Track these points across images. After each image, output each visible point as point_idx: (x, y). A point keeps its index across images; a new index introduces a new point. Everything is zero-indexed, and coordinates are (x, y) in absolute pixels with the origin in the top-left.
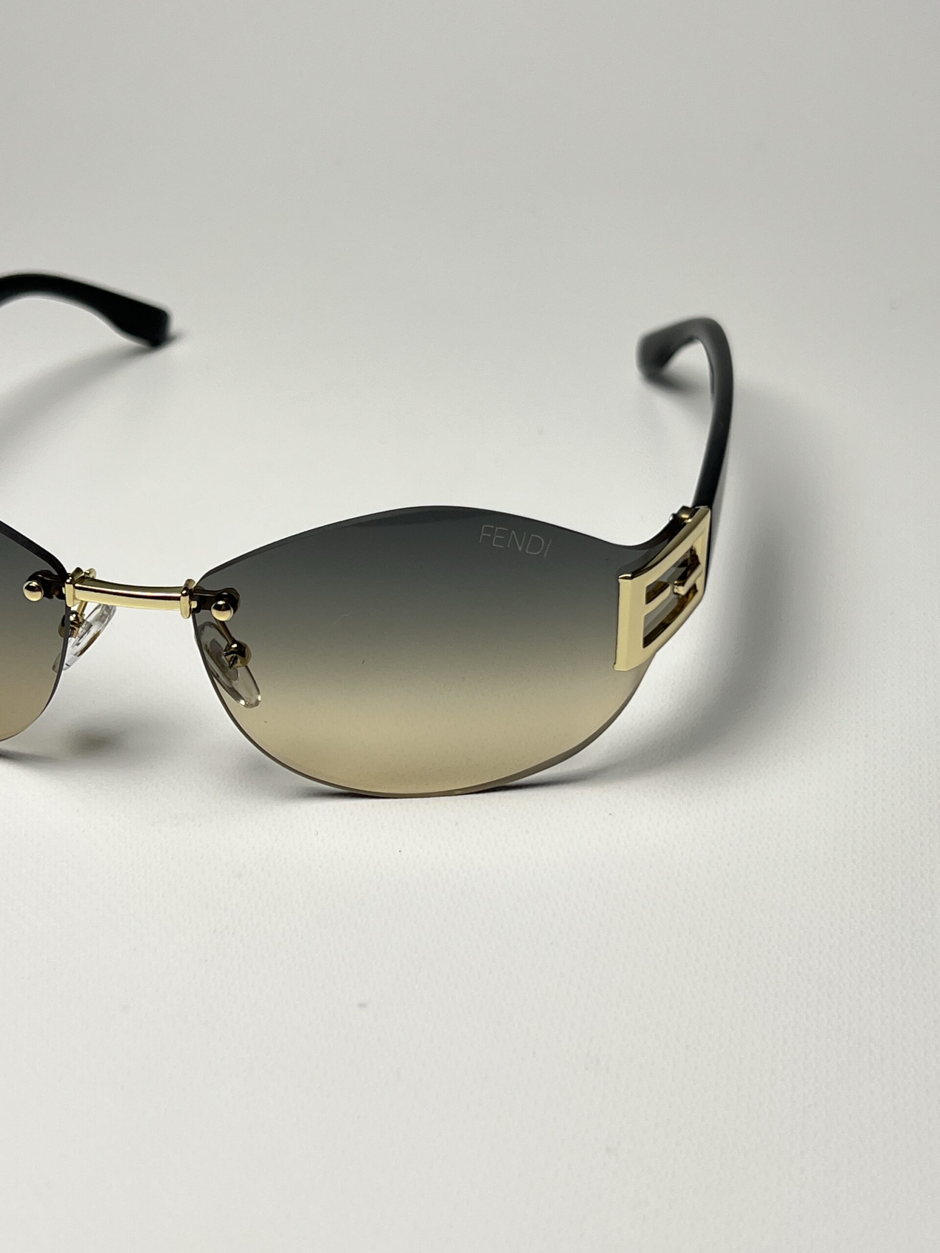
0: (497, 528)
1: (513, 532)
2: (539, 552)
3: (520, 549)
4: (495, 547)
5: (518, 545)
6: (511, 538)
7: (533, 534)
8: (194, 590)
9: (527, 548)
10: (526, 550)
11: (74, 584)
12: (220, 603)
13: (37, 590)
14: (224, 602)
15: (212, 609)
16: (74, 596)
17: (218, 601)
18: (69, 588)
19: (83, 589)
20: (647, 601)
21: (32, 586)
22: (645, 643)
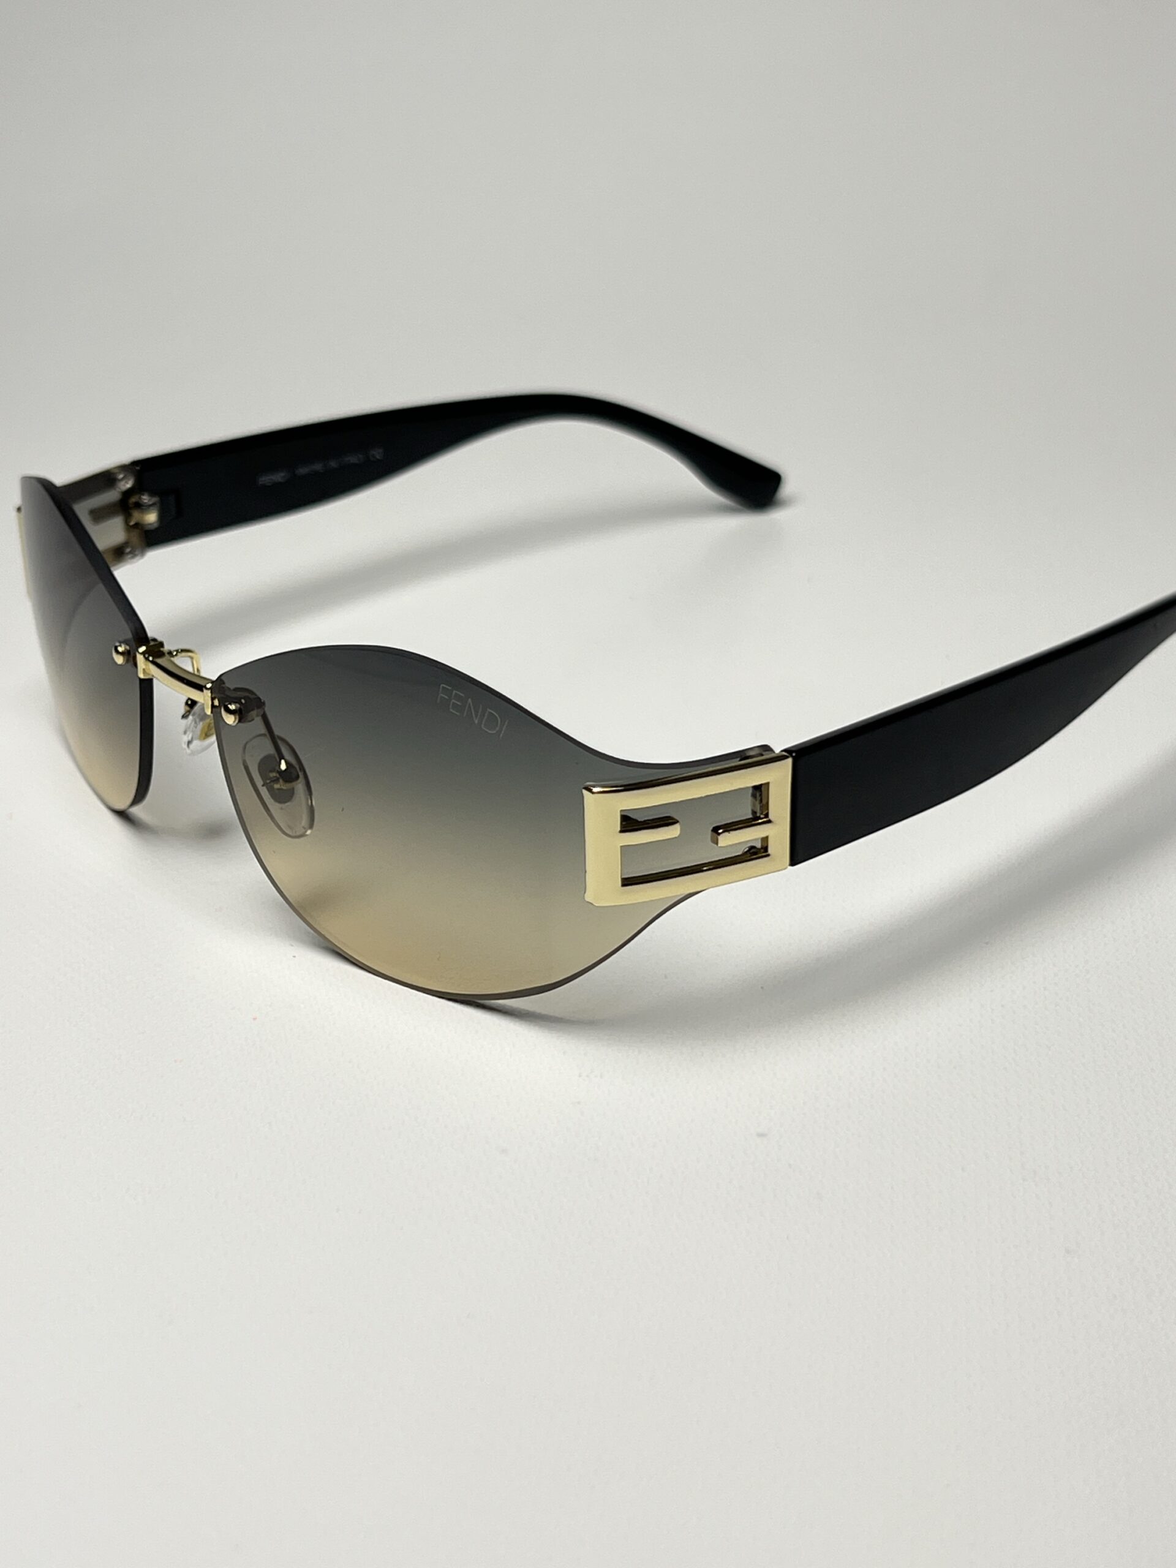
0: (454, 692)
1: (470, 700)
2: (494, 732)
3: (476, 722)
4: (451, 712)
5: (474, 715)
6: (467, 708)
7: (490, 709)
8: (223, 688)
9: (483, 723)
10: (483, 726)
11: (147, 656)
12: (232, 707)
13: (122, 654)
14: (238, 705)
15: (223, 710)
16: (144, 667)
17: (231, 704)
18: (140, 659)
19: (153, 662)
20: (623, 829)
21: (120, 649)
22: (627, 882)
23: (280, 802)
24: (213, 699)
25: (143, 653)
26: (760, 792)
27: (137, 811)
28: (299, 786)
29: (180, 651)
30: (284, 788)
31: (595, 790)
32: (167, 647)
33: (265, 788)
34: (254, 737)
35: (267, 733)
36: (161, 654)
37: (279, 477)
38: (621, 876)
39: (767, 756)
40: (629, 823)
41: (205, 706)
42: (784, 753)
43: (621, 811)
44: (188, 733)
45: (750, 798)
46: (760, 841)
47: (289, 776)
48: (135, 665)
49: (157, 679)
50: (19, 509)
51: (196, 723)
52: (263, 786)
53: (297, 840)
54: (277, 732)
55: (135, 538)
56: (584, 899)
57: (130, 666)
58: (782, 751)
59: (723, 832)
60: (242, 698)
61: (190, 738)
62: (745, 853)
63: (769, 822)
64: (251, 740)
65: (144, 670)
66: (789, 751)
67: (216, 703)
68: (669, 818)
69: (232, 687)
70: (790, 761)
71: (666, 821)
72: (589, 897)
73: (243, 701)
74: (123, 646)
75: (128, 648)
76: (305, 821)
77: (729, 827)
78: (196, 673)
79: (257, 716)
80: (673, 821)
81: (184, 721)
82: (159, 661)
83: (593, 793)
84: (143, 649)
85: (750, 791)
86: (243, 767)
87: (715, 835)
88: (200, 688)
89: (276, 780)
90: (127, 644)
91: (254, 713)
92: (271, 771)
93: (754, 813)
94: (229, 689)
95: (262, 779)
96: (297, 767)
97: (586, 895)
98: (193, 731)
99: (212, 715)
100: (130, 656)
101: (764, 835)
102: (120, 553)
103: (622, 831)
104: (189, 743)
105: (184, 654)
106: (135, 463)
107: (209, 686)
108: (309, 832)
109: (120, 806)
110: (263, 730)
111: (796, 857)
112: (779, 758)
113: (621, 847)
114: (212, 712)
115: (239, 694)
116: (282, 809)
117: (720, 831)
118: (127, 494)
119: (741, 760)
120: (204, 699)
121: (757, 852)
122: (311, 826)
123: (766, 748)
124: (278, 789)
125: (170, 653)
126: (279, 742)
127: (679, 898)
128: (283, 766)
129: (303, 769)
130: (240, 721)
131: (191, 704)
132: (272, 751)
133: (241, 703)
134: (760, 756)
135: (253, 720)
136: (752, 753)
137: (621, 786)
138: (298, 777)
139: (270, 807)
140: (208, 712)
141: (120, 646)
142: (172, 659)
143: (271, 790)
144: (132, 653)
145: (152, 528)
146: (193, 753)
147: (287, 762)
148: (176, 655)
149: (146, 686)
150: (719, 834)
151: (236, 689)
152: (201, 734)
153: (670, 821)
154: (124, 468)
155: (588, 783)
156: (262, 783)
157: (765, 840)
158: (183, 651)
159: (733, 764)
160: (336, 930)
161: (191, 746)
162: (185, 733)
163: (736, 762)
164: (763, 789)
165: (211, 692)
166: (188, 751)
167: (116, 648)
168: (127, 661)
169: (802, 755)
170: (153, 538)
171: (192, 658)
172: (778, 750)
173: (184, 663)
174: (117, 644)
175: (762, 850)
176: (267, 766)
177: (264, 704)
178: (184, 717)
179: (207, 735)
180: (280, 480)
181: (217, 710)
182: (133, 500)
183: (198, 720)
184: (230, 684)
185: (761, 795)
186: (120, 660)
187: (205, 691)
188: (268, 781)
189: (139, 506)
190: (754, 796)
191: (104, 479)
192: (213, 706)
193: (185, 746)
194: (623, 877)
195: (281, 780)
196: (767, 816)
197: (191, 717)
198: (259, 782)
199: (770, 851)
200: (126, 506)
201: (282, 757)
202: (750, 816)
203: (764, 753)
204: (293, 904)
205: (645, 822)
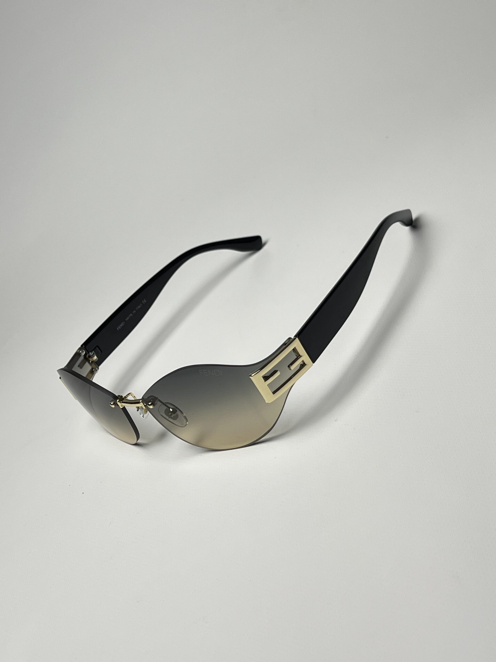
0: (204, 370)
1: (208, 370)
2: (219, 374)
3: (213, 375)
6: (209, 373)
7: (215, 370)
10: (215, 375)
11: (120, 402)
12: (150, 404)
13: (113, 404)
14: (151, 402)
15: (148, 406)
16: (121, 405)
17: (149, 403)
18: (118, 403)
19: (123, 402)
20: (265, 380)
21: (112, 403)
22: (274, 393)
23: (176, 420)
24: (144, 404)
25: (119, 402)
26: (295, 350)
27: (139, 441)
28: (178, 412)
29: (127, 395)
30: (175, 415)
31: (252, 375)
32: (124, 396)
33: (170, 418)
34: (160, 406)
35: (162, 404)
36: (123, 399)
37: (122, 325)
38: (271, 392)
39: (291, 340)
40: (266, 378)
41: (143, 406)
42: (295, 337)
43: (262, 376)
44: (141, 414)
45: (293, 353)
46: (302, 362)
47: (174, 412)
48: (118, 405)
49: (126, 406)
50: (60, 378)
51: (142, 410)
52: (169, 418)
53: (185, 427)
54: (164, 402)
55: (94, 366)
56: (265, 402)
57: (117, 406)
58: (294, 337)
59: (291, 366)
60: (151, 400)
61: (142, 415)
62: (300, 367)
63: (301, 356)
64: (159, 408)
65: (121, 406)
66: (296, 336)
67: (145, 404)
68: (275, 371)
69: (147, 398)
70: (297, 338)
71: (275, 372)
72: (267, 402)
73: (152, 400)
74: (112, 402)
75: (113, 402)
76: (185, 421)
77: (292, 364)
78: (135, 399)
79: (157, 402)
80: (276, 371)
81: (138, 411)
82: (123, 401)
83: (252, 376)
84: (118, 400)
85: (292, 351)
86: (161, 416)
87: (289, 368)
88: (139, 403)
89: (172, 415)
90: (112, 401)
91: (156, 402)
92: (169, 413)
93: (296, 356)
94: (146, 399)
95: (168, 416)
96: (175, 408)
97: (266, 402)
98: (142, 413)
99: (146, 408)
100: (115, 404)
101: (302, 360)
102: (92, 372)
103: (265, 381)
104: (143, 416)
105: (129, 395)
106: (82, 346)
107: (141, 401)
108: (187, 423)
109: (135, 442)
110: (161, 404)
111: (314, 361)
112: (294, 339)
113: (267, 385)
114: (145, 407)
115: (150, 398)
116: (177, 421)
117: (290, 366)
118: (85, 355)
119: (285, 345)
120: (141, 405)
121: (303, 365)
122: (187, 421)
123: (290, 338)
124: (174, 417)
125: (125, 397)
126: (166, 404)
127: (290, 388)
128: (171, 410)
129: (177, 408)
130: (154, 406)
131: (138, 408)
132: (166, 408)
133: (151, 401)
134: (289, 341)
135: (157, 403)
136: (287, 342)
137: (259, 370)
138: (176, 411)
139: (174, 423)
140: (144, 408)
141: (111, 403)
142: (126, 398)
143: (172, 418)
144: (115, 403)
145: (96, 360)
146: (146, 418)
147: (171, 408)
148: (127, 397)
149: (124, 409)
150: (290, 367)
151: (148, 398)
152: (145, 413)
153: (276, 372)
154: (80, 349)
155: (250, 374)
156: (168, 417)
157: (303, 361)
158: (128, 394)
159: (284, 348)
160: (208, 444)
161: (144, 417)
162: (140, 414)
163: (284, 346)
164: (295, 349)
165: (142, 403)
166: (144, 419)
167: (110, 404)
168: (115, 405)
169: (299, 335)
170: (99, 363)
171: (131, 395)
172: (293, 337)
173: (130, 398)
174: (110, 403)
175: (304, 364)
176: (167, 412)
177: (157, 398)
178: (138, 410)
179: (146, 412)
180: (123, 325)
181: (146, 406)
182: (87, 356)
183: (142, 409)
184: (146, 397)
185: (295, 351)
186: (113, 406)
187: (140, 403)
188: (170, 416)
189: (90, 357)
190: (293, 352)
191: (77, 355)
192: (145, 406)
193: (142, 417)
194: (272, 392)
195: (173, 414)
196: (300, 355)
197: (140, 410)
198: (167, 418)
199: (306, 363)
200: (86, 359)
201: (170, 408)
202: (296, 357)
203: (290, 340)
204: (194, 444)
205: (270, 375)
